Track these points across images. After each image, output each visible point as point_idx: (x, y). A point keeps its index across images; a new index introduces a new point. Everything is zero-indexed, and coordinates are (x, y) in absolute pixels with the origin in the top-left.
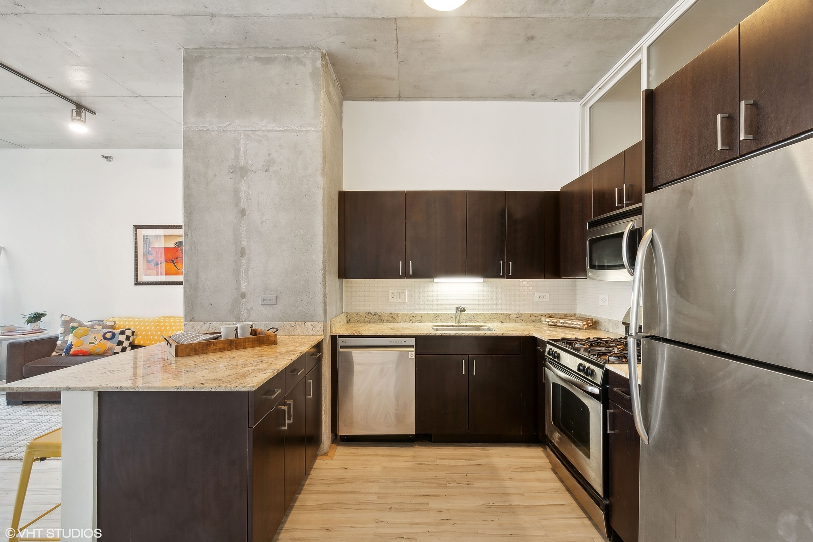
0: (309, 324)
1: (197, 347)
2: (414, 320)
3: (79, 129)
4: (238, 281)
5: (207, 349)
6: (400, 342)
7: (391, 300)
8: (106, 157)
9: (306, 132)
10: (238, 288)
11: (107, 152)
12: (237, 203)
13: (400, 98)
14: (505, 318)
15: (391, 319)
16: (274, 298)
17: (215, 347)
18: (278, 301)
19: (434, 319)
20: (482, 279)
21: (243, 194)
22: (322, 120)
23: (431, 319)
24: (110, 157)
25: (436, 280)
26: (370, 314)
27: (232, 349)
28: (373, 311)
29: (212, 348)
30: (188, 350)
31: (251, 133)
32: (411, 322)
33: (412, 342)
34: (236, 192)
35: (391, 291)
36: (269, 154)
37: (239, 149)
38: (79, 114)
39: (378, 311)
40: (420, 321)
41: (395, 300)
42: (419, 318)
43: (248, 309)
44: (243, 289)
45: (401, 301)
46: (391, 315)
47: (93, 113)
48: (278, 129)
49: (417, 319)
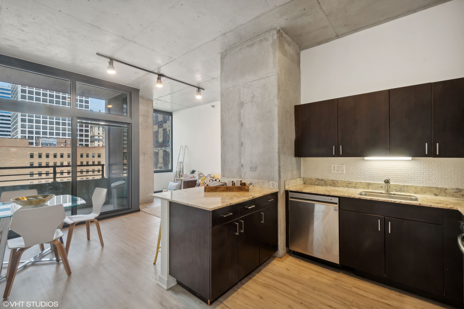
0: (271, 182)
1: (213, 188)
2: (350, 186)
3: (199, 97)
4: (240, 158)
5: (217, 190)
6: (328, 200)
7: (333, 171)
8: (213, 106)
9: (269, 77)
10: (240, 162)
11: (213, 104)
12: (240, 120)
13: (338, 36)
15: (333, 184)
16: (255, 168)
17: (220, 189)
18: (257, 169)
19: (367, 186)
20: (411, 158)
21: (242, 115)
22: (277, 68)
23: (363, 187)
24: (214, 106)
25: (366, 158)
26: (318, 180)
27: (227, 191)
28: (320, 178)
29: (219, 189)
30: (209, 189)
31: (245, 84)
32: (347, 187)
33: (336, 200)
34: (239, 115)
35: (333, 166)
36: (253, 93)
37: (241, 93)
38: (199, 91)
39: (324, 178)
40: (355, 187)
41: (336, 172)
42: (354, 185)
43: (244, 173)
44: (242, 163)
45: (340, 172)
46: (333, 181)
47: (204, 90)
48: (256, 79)
49: (352, 186)
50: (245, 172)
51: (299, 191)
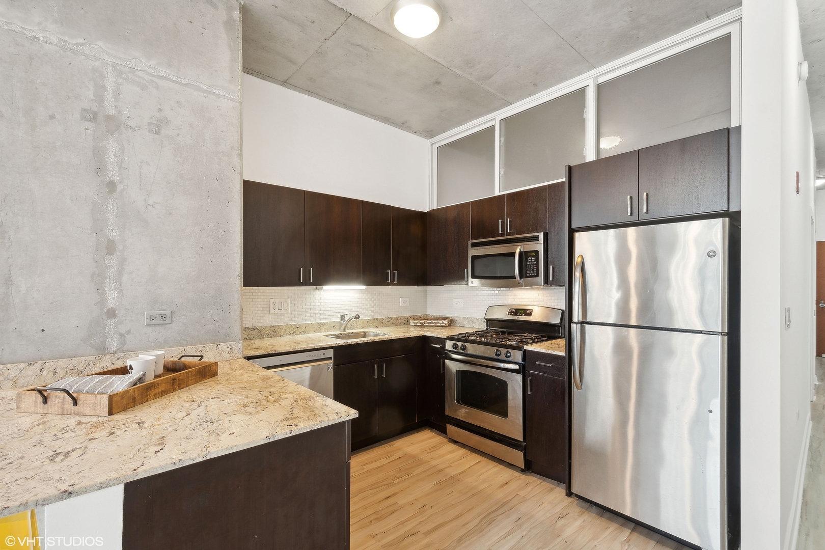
0: (223, 346)
1: (136, 395)
2: (298, 332)
4: (100, 291)
5: (147, 396)
6: (319, 355)
7: (272, 311)
9: (218, 96)
10: (102, 302)
12: (100, 169)
13: (285, 83)
14: (379, 323)
15: (273, 333)
16: (168, 315)
17: (157, 391)
18: (174, 319)
19: (318, 329)
20: (365, 287)
21: (111, 159)
22: (239, 88)
23: (315, 329)
25: (325, 287)
26: (247, 330)
28: (250, 326)
29: (153, 392)
30: (125, 401)
31: (128, 69)
32: (295, 334)
33: (330, 353)
34: (98, 154)
35: (272, 301)
36: (160, 110)
37: (104, 88)
39: (256, 325)
40: (304, 333)
41: (277, 311)
42: (303, 329)
43: (120, 334)
44: (111, 302)
45: (282, 311)
46: (273, 328)
48: (174, 78)
49: (301, 331)
50: (123, 331)
51: (271, 352)
